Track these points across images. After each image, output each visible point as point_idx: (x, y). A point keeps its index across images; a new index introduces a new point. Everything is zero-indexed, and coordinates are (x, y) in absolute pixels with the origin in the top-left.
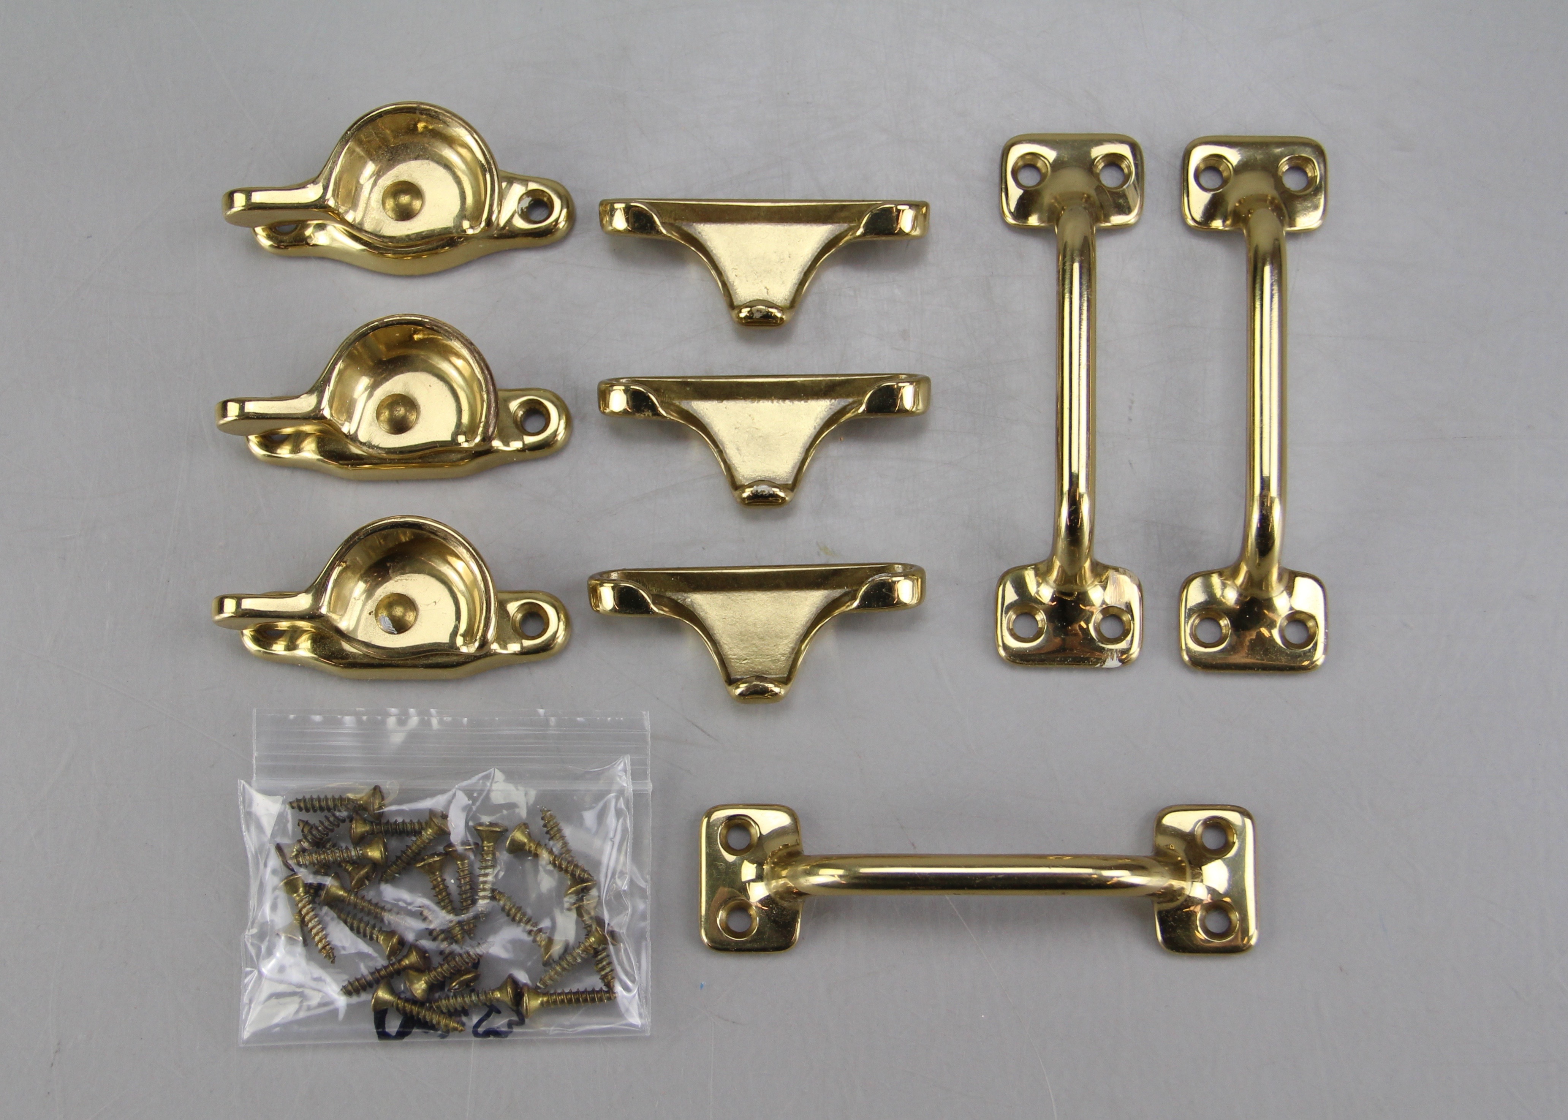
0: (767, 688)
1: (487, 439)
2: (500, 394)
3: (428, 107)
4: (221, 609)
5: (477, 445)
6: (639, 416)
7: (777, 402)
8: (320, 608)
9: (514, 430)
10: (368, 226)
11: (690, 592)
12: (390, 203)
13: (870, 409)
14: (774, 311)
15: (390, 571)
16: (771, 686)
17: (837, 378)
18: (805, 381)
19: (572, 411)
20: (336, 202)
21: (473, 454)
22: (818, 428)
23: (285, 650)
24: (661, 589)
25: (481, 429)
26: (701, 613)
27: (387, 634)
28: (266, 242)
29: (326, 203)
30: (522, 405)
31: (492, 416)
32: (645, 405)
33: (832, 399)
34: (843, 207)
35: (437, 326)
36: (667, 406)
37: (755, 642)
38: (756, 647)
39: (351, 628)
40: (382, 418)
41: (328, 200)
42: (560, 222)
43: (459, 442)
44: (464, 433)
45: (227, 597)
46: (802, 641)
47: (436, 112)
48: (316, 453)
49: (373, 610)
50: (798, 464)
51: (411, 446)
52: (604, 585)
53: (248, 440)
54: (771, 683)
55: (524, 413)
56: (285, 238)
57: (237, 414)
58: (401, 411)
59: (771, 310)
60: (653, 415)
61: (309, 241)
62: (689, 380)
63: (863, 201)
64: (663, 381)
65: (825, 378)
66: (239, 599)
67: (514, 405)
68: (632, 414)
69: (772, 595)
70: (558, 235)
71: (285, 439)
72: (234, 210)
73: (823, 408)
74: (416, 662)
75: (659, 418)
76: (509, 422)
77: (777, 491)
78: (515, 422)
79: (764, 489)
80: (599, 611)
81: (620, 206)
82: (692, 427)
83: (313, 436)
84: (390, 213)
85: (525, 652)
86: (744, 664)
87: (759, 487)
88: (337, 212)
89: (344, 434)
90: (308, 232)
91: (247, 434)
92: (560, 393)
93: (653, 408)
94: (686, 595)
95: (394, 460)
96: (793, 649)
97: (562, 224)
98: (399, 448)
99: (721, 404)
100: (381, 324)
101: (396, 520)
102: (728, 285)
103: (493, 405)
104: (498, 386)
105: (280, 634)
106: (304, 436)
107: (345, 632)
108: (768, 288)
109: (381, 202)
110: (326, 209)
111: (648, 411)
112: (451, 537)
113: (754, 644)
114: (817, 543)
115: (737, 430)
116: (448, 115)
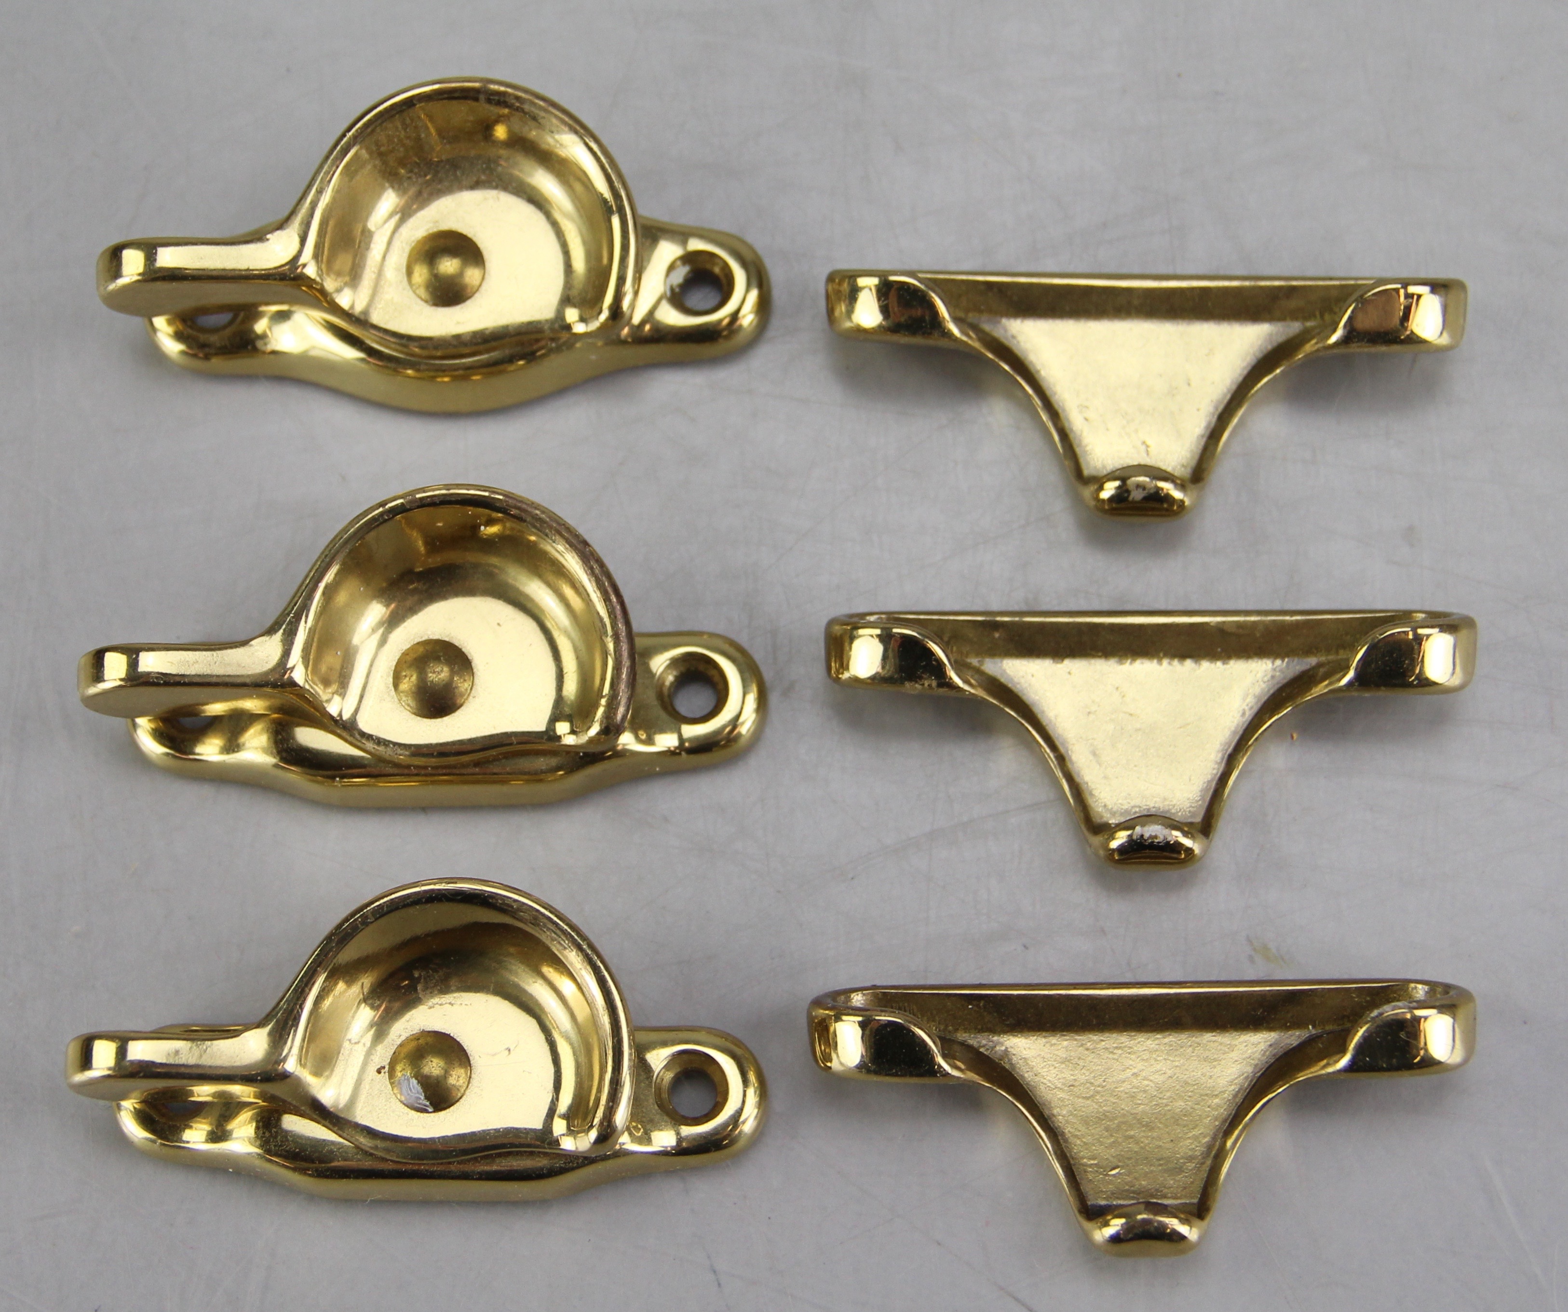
0: (1164, 1226)
1: (611, 730)
2: (639, 642)
3: (502, 89)
4: (86, 1061)
5: (591, 741)
6: (912, 688)
7: (1169, 663)
8: (285, 1060)
9: (658, 712)
10: (376, 318)
11: (1005, 1032)
12: (421, 274)
13: (1363, 680)
14: (1166, 487)
15: (419, 987)
16: (1174, 1224)
17: (1288, 618)
18: (1224, 622)
19: (768, 675)
20: (319, 268)
21: (581, 758)
22: (1249, 715)
23: (207, 1141)
24: (947, 1026)
25: (601, 711)
26: (1026, 1075)
27: (413, 1112)
28: (172, 347)
29: (299, 270)
30: (675, 662)
31: (623, 686)
32: (924, 667)
33: (1276, 658)
34: (1292, 291)
35: (519, 508)
36: (960, 667)
37: (1132, 1133)
38: (1137, 1143)
39: (343, 1101)
40: (405, 685)
41: (304, 266)
42: (744, 316)
43: (558, 734)
44: (569, 718)
45: (100, 1037)
46: (1227, 1133)
47: (518, 98)
48: (272, 754)
49: (386, 1062)
50: (1214, 784)
51: (461, 742)
52: (844, 1018)
53: (135, 726)
54: (1176, 1217)
55: (676, 678)
56: (214, 339)
57: (123, 675)
58: (439, 674)
59: (1161, 484)
60: (940, 685)
61: (259, 344)
62: (998, 619)
63: (1331, 279)
64: (948, 621)
65: (1263, 618)
66: (122, 1041)
67: (659, 663)
68: (901, 681)
69: (1166, 1040)
70: (740, 339)
71: (212, 724)
72: (121, 282)
73: (1260, 675)
74: (469, 1168)
75: (952, 693)
76: (649, 697)
77: (1177, 836)
78: (660, 696)
79: (1154, 831)
80: (830, 1068)
81: (868, 283)
82: (1007, 710)
83: (267, 719)
84: (422, 292)
85: (683, 1150)
86: (1114, 1175)
87: (1146, 828)
88: (318, 287)
89: (332, 717)
90: (260, 326)
91: (132, 715)
92: (743, 640)
93: (938, 670)
94: (995, 1038)
95: (426, 768)
96: (1210, 1147)
97: (748, 319)
98: (437, 745)
99: (1059, 666)
100: (410, 502)
101: (437, 887)
102: (1071, 436)
103: (626, 662)
104: (636, 627)
105: (197, 1110)
106: (250, 718)
107: (331, 1110)
108: (1148, 443)
109: (404, 270)
110: (299, 282)
111: (930, 677)
112: (545, 921)
113: (1131, 1137)
114: (1249, 940)
115: (1092, 717)
116: (541, 103)
